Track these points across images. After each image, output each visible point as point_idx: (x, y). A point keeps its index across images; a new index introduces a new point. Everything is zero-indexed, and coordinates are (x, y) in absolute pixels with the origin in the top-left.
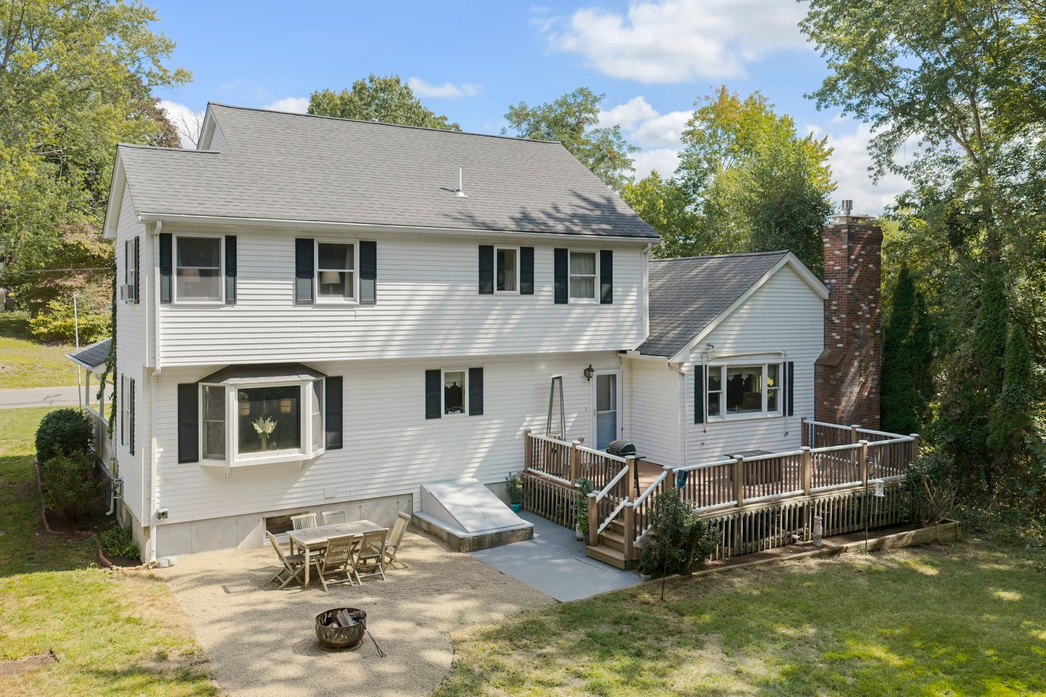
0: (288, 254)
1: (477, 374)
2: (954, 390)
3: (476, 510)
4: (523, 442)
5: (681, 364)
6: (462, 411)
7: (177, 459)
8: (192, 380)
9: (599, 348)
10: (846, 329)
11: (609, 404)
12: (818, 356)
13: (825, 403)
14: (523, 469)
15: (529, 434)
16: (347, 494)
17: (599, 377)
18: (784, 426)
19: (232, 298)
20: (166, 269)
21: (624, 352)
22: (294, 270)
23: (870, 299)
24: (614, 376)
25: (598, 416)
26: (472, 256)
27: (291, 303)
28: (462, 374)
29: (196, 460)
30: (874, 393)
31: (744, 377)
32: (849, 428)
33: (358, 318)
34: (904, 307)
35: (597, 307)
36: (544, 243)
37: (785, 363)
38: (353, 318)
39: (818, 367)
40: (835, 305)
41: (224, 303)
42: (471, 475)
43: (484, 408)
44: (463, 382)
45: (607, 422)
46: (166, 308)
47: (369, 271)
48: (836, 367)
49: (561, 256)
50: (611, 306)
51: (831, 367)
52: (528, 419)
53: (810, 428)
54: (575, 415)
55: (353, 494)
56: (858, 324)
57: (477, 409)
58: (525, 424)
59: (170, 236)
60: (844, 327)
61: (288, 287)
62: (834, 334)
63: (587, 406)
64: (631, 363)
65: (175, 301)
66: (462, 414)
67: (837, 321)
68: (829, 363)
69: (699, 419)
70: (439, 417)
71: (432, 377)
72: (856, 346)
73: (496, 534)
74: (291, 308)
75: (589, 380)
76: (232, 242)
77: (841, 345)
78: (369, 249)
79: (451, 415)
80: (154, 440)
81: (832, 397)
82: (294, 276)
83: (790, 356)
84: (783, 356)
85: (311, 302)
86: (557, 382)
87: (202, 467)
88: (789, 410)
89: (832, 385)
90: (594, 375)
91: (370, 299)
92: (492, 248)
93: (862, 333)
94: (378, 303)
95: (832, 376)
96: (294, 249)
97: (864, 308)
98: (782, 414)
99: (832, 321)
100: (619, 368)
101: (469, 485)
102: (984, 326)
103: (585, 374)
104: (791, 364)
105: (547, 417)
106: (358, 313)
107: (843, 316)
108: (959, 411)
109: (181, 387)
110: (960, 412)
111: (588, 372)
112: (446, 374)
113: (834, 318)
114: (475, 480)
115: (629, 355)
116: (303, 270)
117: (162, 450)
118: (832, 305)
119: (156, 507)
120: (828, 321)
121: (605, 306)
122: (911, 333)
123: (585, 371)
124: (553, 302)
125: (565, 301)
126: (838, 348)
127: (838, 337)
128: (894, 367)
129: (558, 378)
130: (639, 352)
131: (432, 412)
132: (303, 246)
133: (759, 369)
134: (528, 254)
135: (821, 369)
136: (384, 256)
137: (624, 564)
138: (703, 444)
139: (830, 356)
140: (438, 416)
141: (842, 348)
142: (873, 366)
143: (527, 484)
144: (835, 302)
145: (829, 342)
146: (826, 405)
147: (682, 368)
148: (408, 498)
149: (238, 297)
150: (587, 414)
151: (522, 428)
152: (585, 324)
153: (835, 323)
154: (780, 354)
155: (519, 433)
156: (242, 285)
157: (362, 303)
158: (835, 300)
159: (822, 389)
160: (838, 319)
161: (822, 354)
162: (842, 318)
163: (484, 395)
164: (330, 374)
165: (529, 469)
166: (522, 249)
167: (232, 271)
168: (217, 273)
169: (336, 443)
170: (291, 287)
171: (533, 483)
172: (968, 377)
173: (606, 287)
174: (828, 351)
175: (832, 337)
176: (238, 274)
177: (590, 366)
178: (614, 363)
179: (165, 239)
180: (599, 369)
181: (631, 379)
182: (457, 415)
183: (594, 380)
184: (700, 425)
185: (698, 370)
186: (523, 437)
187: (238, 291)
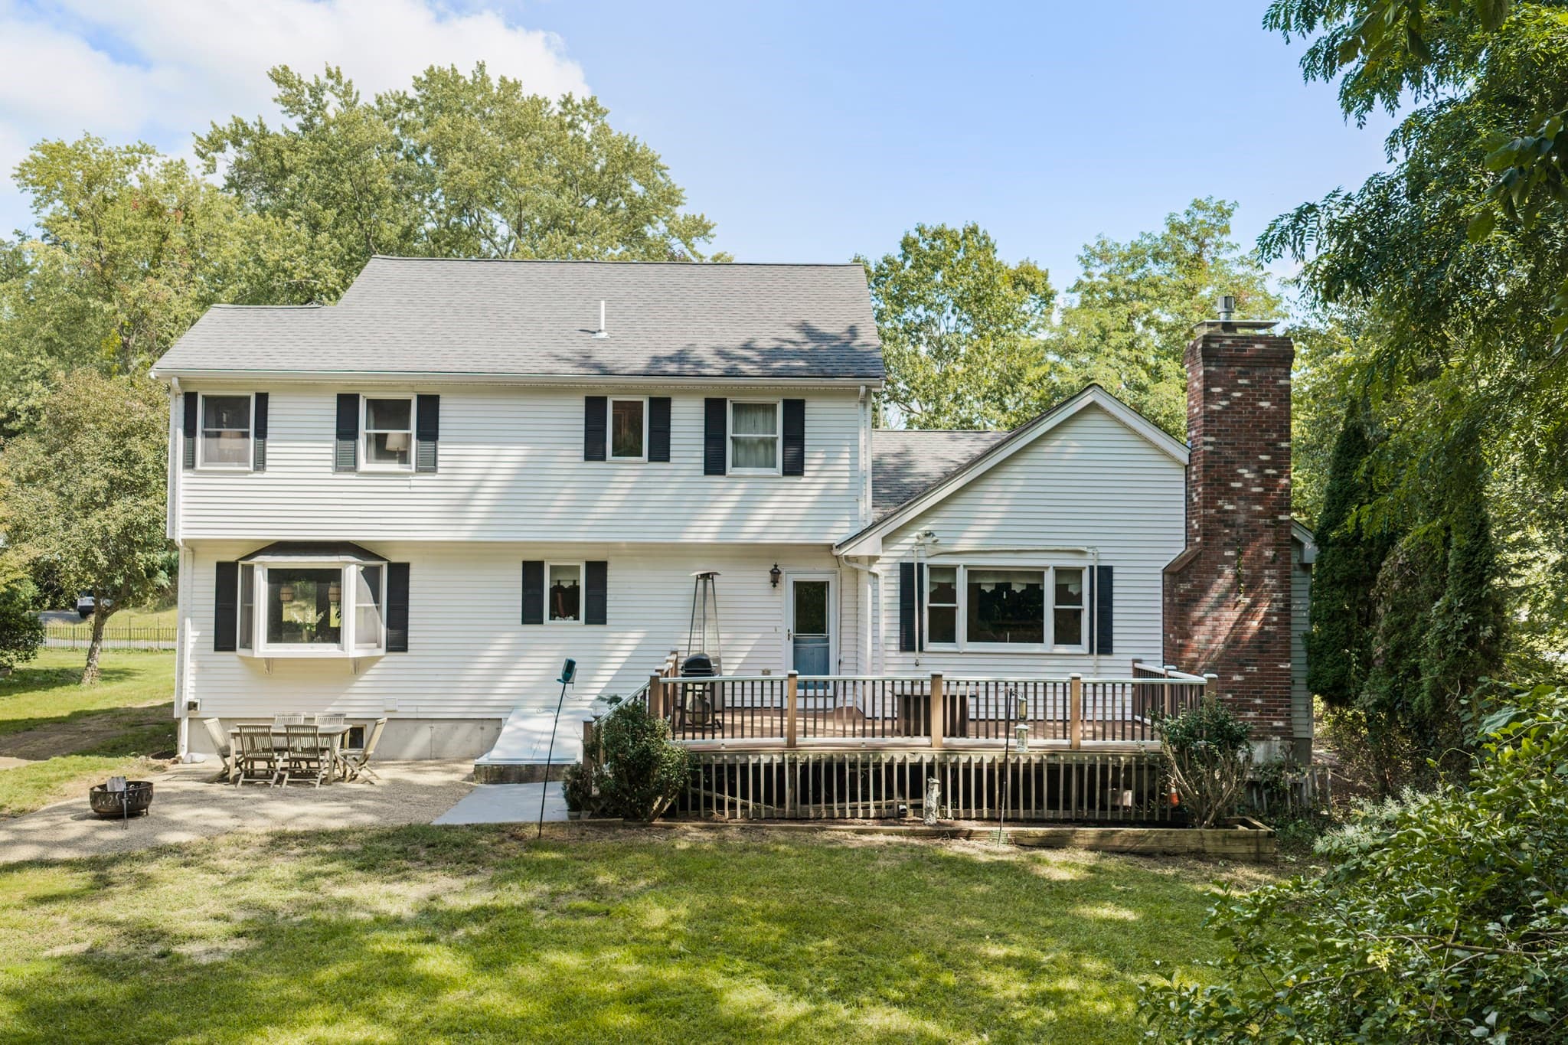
0: (328, 411)
1: (597, 570)
3: (539, 737)
6: (577, 618)
7: (212, 646)
8: (231, 558)
10: (1202, 512)
12: (1172, 558)
16: (414, 709)
17: (794, 584)
18: (1091, 670)
19: (261, 463)
20: (190, 431)
22: (334, 431)
23: (1262, 461)
24: (825, 585)
25: (795, 639)
26: (575, 412)
27: (330, 470)
28: (576, 568)
29: (233, 649)
30: (1274, 624)
33: (413, 490)
35: (777, 481)
36: (688, 392)
37: (1091, 568)
38: (407, 490)
39: (1166, 577)
40: (1196, 473)
41: (251, 468)
42: (589, 704)
43: (608, 616)
46: (189, 473)
47: (429, 431)
48: (1178, 573)
49: (714, 409)
50: (802, 480)
51: (1174, 574)
54: (757, 636)
55: (421, 709)
56: (1232, 503)
57: (597, 615)
59: (195, 395)
60: (1201, 507)
61: (327, 449)
62: (1193, 522)
63: (779, 624)
65: (199, 466)
67: (1196, 499)
68: (1174, 570)
70: (541, 622)
71: (532, 571)
72: (1227, 540)
73: (527, 766)
74: (331, 476)
75: (778, 587)
76: (262, 399)
77: (1199, 539)
78: (429, 405)
79: (558, 621)
80: (188, 621)
81: (1175, 624)
82: (334, 437)
83: (1102, 557)
84: (1090, 556)
85: (354, 468)
87: (241, 657)
88: (1096, 644)
89: (1175, 604)
90: (787, 580)
91: (429, 465)
92: (604, 400)
93: (1242, 518)
94: (440, 471)
95: (1175, 590)
96: (335, 406)
97: (1247, 476)
98: (1086, 651)
99: (1193, 499)
100: (833, 573)
103: (771, 578)
104: (1107, 570)
106: (413, 483)
107: (1200, 490)
109: (220, 566)
111: (775, 576)
112: (552, 567)
113: (1194, 495)
116: (346, 429)
117: (198, 634)
118: (1192, 473)
119: (189, 696)
120: (1189, 501)
121: (790, 479)
123: (771, 573)
124: (702, 472)
125: (721, 471)
126: (1196, 543)
127: (1198, 526)
129: (705, 575)
131: (531, 615)
132: (347, 404)
133: (1036, 575)
134: (661, 407)
135: (1167, 580)
136: (448, 414)
139: (1185, 558)
140: (539, 621)
141: (1199, 543)
142: (1271, 577)
144: (1195, 469)
145: (1190, 536)
147: (875, 566)
148: (496, 724)
149: (268, 463)
150: (778, 636)
152: (757, 504)
153: (1195, 503)
154: (1080, 552)
156: (272, 447)
157: (420, 470)
158: (1194, 464)
159: (1168, 613)
160: (1197, 495)
161: (1179, 556)
162: (1200, 493)
163: (609, 598)
164: (395, 559)
166: (652, 401)
167: (261, 432)
168: (246, 435)
169: (398, 642)
170: (331, 451)
173: (793, 450)
174: (1190, 551)
175: (1192, 526)
176: (269, 437)
177: (778, 567)
178: (825, 565)
179: (190, 399)
180: (793, 572)
181: (856, 590)
182: (570, 621)
183: (787, 588)
184: (909, 654)
185: (906, 569)
187: (268, 456)
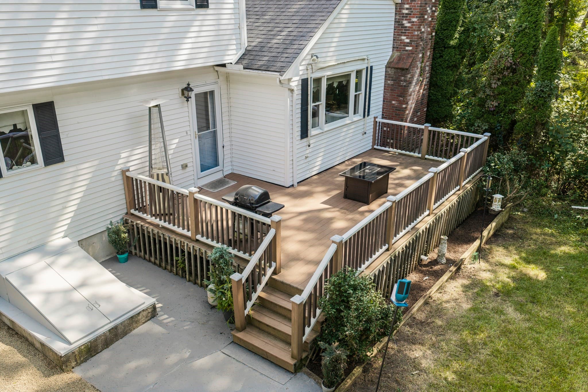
1: (45, 111)
2: (493, 86)
3: (77, 296)
4: (121, 182)
5: (289, 80)
6: (33, 161)
9: (198, 63)
10: (416, 33)
11: (208, 123)
12: (388, 58)
13: (393, 102)
14: (125, 211)
15: (128, 174)
17: (196, 95)
18: (362, 127)
21: (224, 65)
24: (212, 93)
25: (199, 137)
28: (24, 113)
30: (426, 89)
31: (335, 85)
32: (423, 127)
34: (453, 11)
35: (193, 13)
37: (367, 68)
39: (389, 70)
40: (407, 9)
42: (62, 234)
43: (65, 153)
44: (26, 122)
45: (208, 142)
48: (407, 69)
50: (209, 11)
51: (402, 69)
52: (123, 155)
53: (378, 125)
54: (176, 141)
57: (54, 156)
58: (120, 161)
60: (414, 30)
62: (403, 38)
63: (188, 128)
64: (228, 77)
66: (34, 166)
67: (408, 25)
68: (401, 66)
69: (304, 134)
70: (1, 175)
72: (421, 48)
73: (110, 330)
75: (188, 101)
77: (410, 48)
81: (401, 96)
83: (371, 60)
84: (366, 61)
86: (155, 111)
88: (367, 112)
89: (402, 86)
90: (192, 95)
95: (403, 78)
97: (429, 11)
98: (362, 117)
99: (403, 24)
100: (216, 83)
101: (60, 252)
102: (526, 28)
103: (183, 94)
104: (371, 67)
105: (147, 149)
107: (415, 20)
108: (495, 104)
110: (497, 104)
111: (187, 90)
113: (405, 22)
114: (67, 240)
115: (229, 68)
118: (403, 9)
120: (398, 24)
121: (202, 11)
122: (457, 35)
123: (183, 90)
124: (138, 6)
125: (154, 6)
126: (407, 51)
127: (408, 41)
128: (440, 65)
129: (157, 106)
130: (241, 67)
133: (348, 76)
135: (391, 72)
137: (293, 367)
138: (306, 157)
139: (400, 59)
141: (410, 51)
142: (428, 66)
143: (133, 229)
144: (407, 6)
145: (398, 45)
146: (394, 104)
147: (291, 84)
150: (189, 137)
151: (118, 167)
152: (181, 35)
153: (406, 27)
154: (364, 59)
155: (115, 173)
158: (407, 4)
159: (391, 90)
160: (409, 22)
161: (392, 57)
162: (413, 22)
163: (62, 136)
165: (132, 211)
171: (140, 230)
172: (507, 74)
174: (397, 54)
175: (401, 40)
177: (189, 85)
178: (211, 77)
180: (197, 86)
181: (228, 93)
182: (27, 168)
183: (193, 100)
184: (305, 140)
185: (304, 83)
186: (120, 177)
